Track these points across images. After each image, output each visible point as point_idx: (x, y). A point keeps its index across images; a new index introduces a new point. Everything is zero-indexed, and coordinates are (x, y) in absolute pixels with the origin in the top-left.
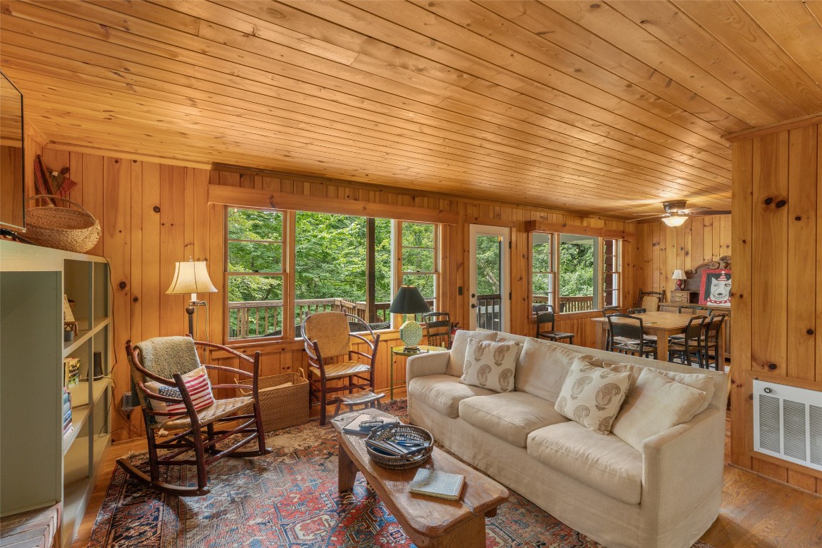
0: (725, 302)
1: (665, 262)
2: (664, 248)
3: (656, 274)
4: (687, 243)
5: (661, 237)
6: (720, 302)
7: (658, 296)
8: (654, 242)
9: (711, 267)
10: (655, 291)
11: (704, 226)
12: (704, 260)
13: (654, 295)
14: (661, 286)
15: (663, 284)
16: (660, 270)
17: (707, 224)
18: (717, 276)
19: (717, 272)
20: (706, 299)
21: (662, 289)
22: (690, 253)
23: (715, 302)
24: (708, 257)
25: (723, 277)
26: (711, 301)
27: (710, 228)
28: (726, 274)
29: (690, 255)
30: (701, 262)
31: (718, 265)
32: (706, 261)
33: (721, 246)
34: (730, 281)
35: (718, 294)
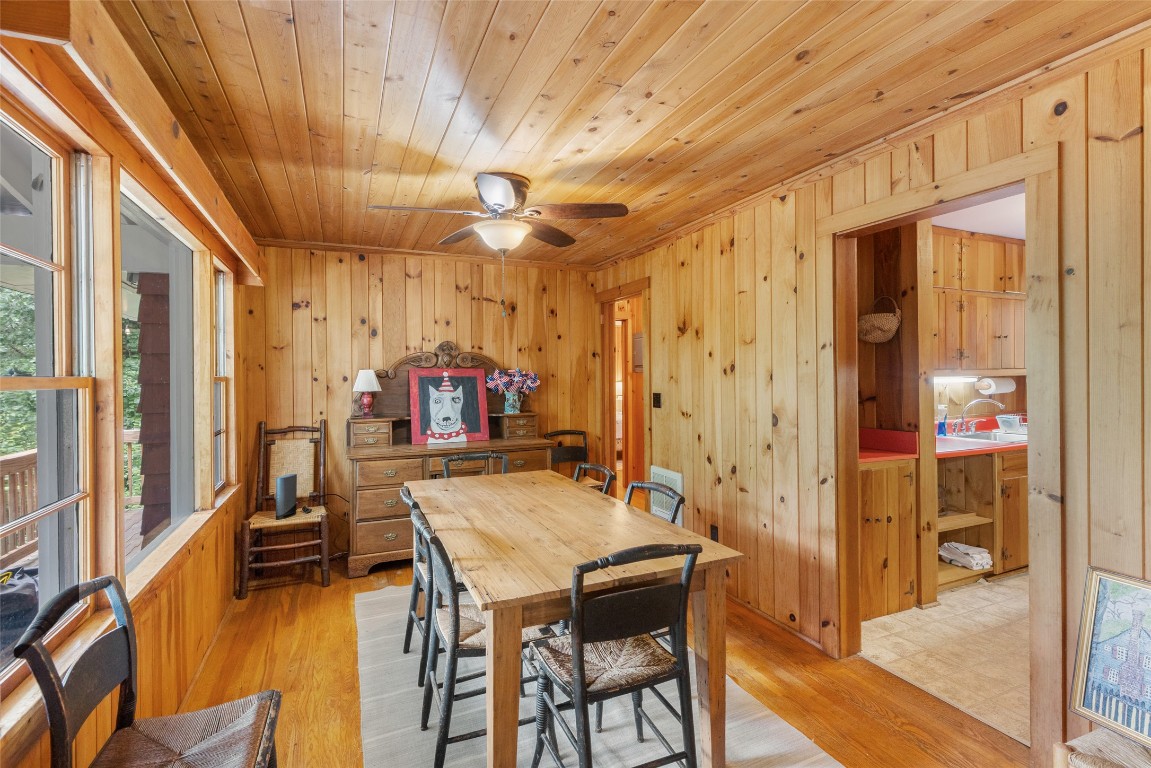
0: (458, 434)
1: (325, 351)
2: (321, 317)
3: (303, 381)
4: (375, 309)
5: (315, 289)
6: (450, 435)
7: (309, 435)
8: (297, 299)
9: (423, 364)
10: (298, 423)
11: (407, 275)
12: (407, 348)
13: (298, 434)
14: (317, 411)
15: (321, 405)
16: (313, 370)
17: (412, 271)
18: (438, 383)
19: (435, 373)
20: (424, 433)
21: (320, 418)
22: (380, 331)
23: (441, 436)
24: (414, 342)
25: (447, 384)
26: (433, 435)
27: (416, 280)
28: (450, 378)
29: (379, 337)
30: (402, 354)
31: (435, 360)
32: (412, 351)
33: (436, 322)
34: (460, 392)
35: (444, 419)
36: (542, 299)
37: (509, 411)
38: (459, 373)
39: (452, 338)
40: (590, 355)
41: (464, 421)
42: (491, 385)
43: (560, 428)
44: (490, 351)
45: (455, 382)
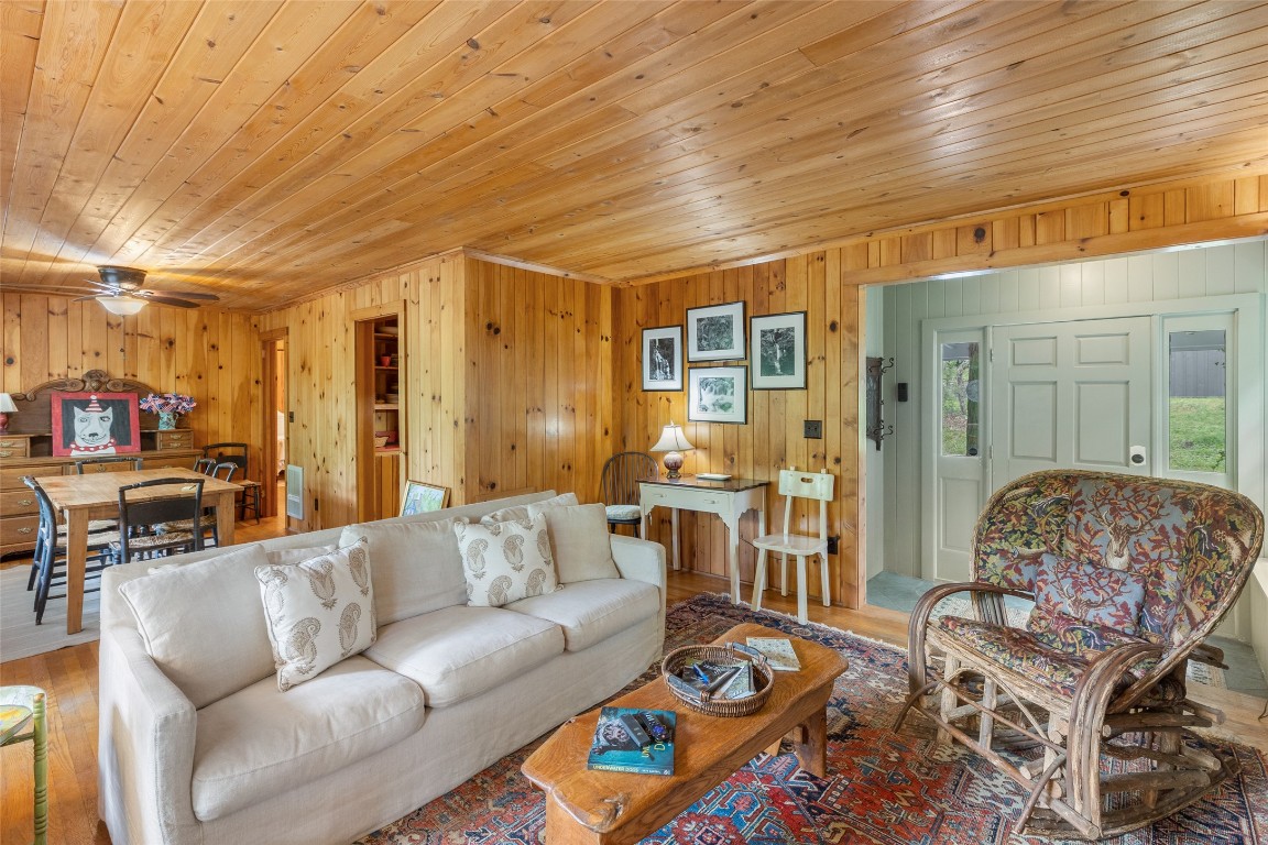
0: (106, 447)
4: (11, 341)
6: (97, 448)
9: (69, 388)
11: (50, 312)
12: (50, 375)
17: (56, 310)
18: (84, 405)
19: (82, 396)
20: (67, 447)
22: (17, 360)
23: (87, 449)
24: (58, 370)
25: (95, 406)
26: (78, 448)
27: (61, 317)
28: (99, 401)
29: (16, 365)
30: (45, 380)
31: (82, 385)
32: (56, 378)
33: (83, 353)
34: (109, 412)
35: (90, 435)
36: (202, 335)
37: (163, 427)
38: (109, 397)
39: (101, 365)
40: (253, 382)
41: (112, 435)
42: (144, 406)
43: (221, 441)
44: (144, 377)
45: (104, 404)
